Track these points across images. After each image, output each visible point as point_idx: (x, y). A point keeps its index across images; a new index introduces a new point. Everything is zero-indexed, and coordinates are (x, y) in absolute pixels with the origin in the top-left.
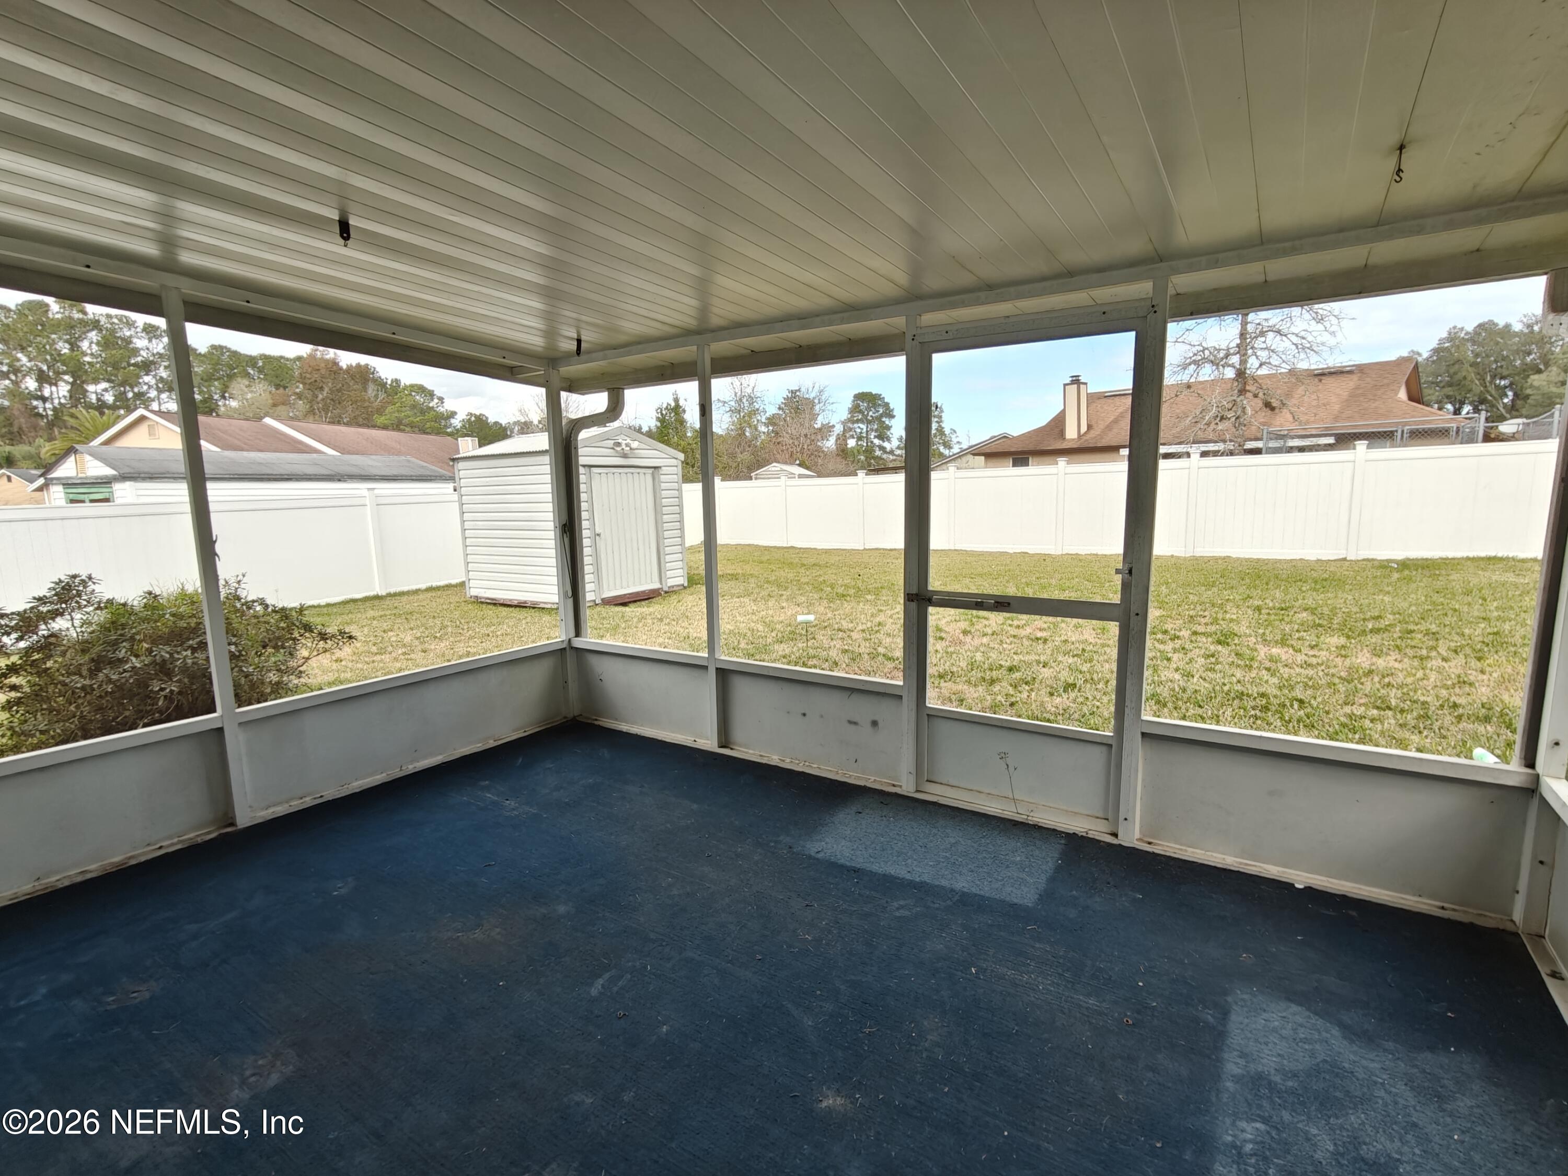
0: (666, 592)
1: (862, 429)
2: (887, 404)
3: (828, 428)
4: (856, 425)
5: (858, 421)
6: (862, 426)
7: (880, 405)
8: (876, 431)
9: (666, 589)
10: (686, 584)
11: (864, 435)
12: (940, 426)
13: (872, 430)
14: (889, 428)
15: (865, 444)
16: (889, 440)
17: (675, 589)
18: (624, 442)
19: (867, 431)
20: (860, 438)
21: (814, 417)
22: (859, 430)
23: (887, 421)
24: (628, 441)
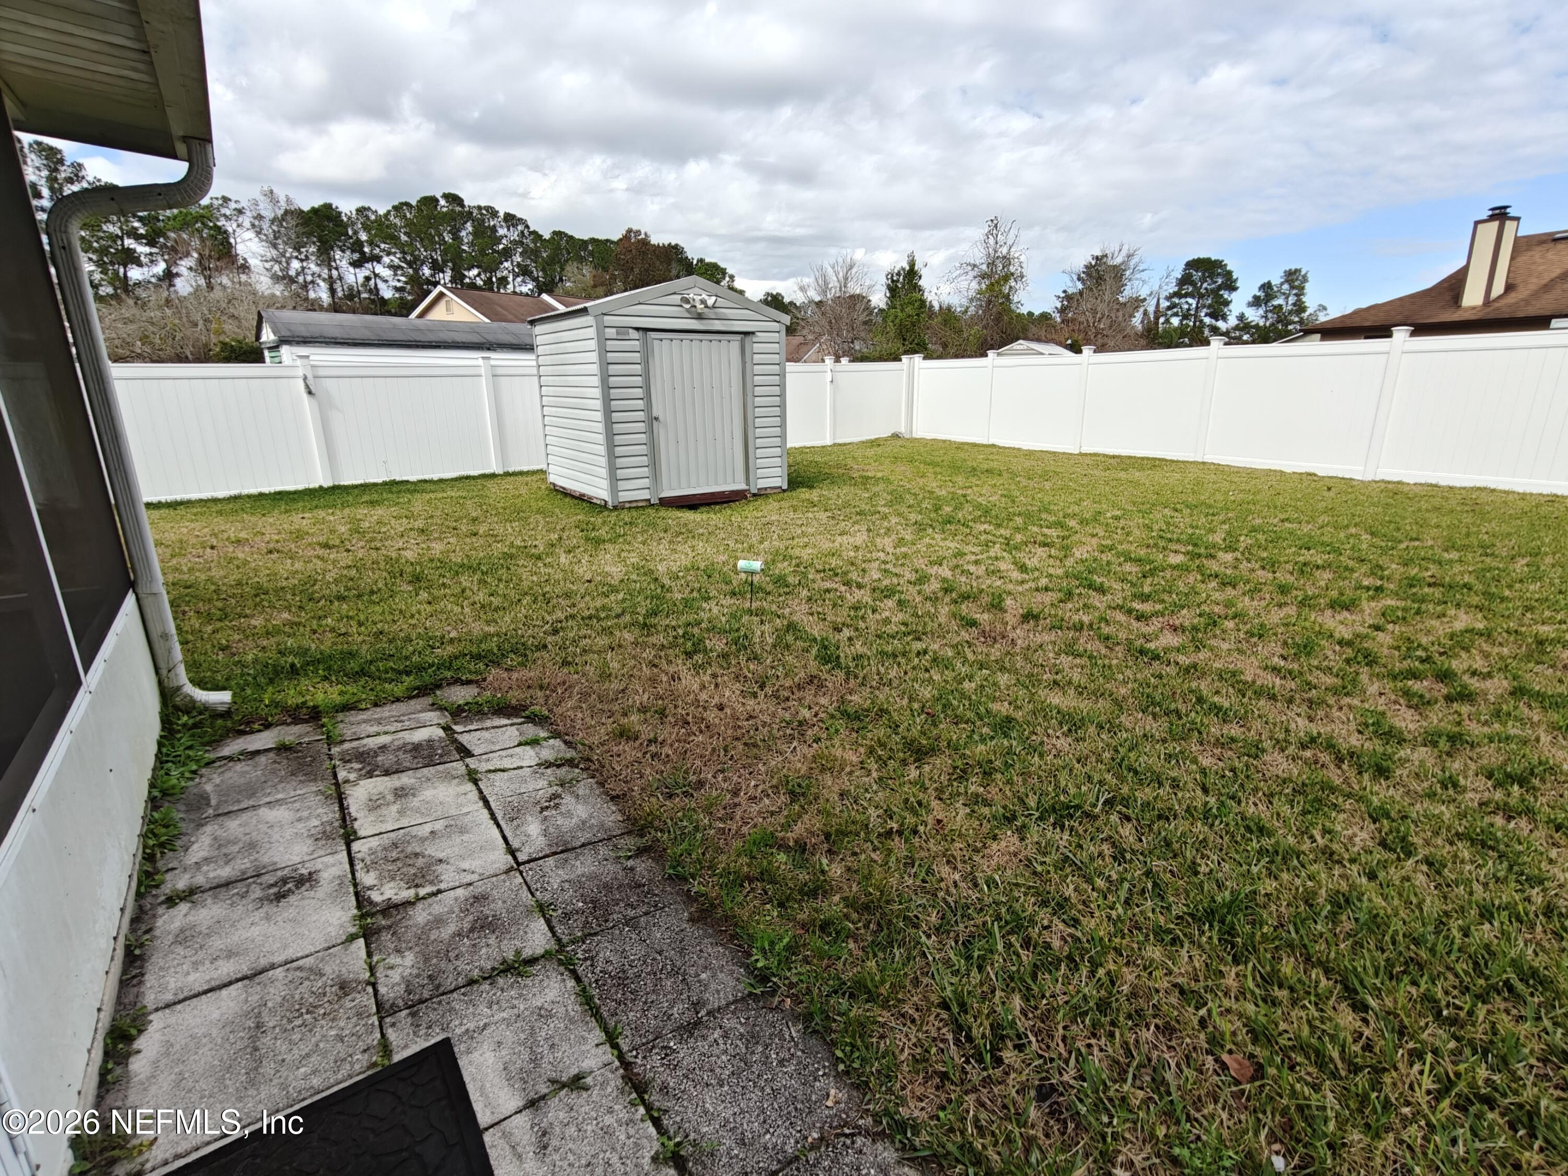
0: (754, 495)
1: (1190, 305)
2: (1229, 273)
3: (1138, 302)
4: (1183, 300)
5: (1186, 295)
6: (1190, 300)
7: (1219, 274)
8: (1209, 307)
9: (754, 491)
10: (785, 487)
11: (1192, 312)
12: (1299, 300)
13: (1204, 306)
14: (1227, 303)
15: (1191, 324)
16: (1224, 318)
17: (769, 491)
18: (698, 298)
19: (1197, 308)
20: (1186, 317)
21: (1119, 289)
22: (1186, 307)
23: (1226, 295)
24: (704, 296)
